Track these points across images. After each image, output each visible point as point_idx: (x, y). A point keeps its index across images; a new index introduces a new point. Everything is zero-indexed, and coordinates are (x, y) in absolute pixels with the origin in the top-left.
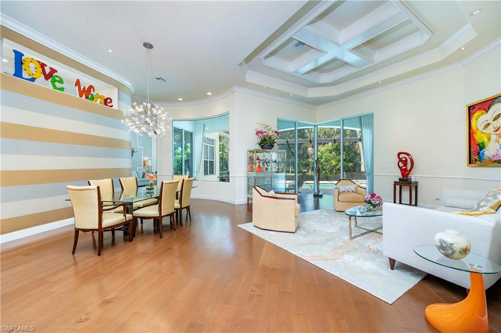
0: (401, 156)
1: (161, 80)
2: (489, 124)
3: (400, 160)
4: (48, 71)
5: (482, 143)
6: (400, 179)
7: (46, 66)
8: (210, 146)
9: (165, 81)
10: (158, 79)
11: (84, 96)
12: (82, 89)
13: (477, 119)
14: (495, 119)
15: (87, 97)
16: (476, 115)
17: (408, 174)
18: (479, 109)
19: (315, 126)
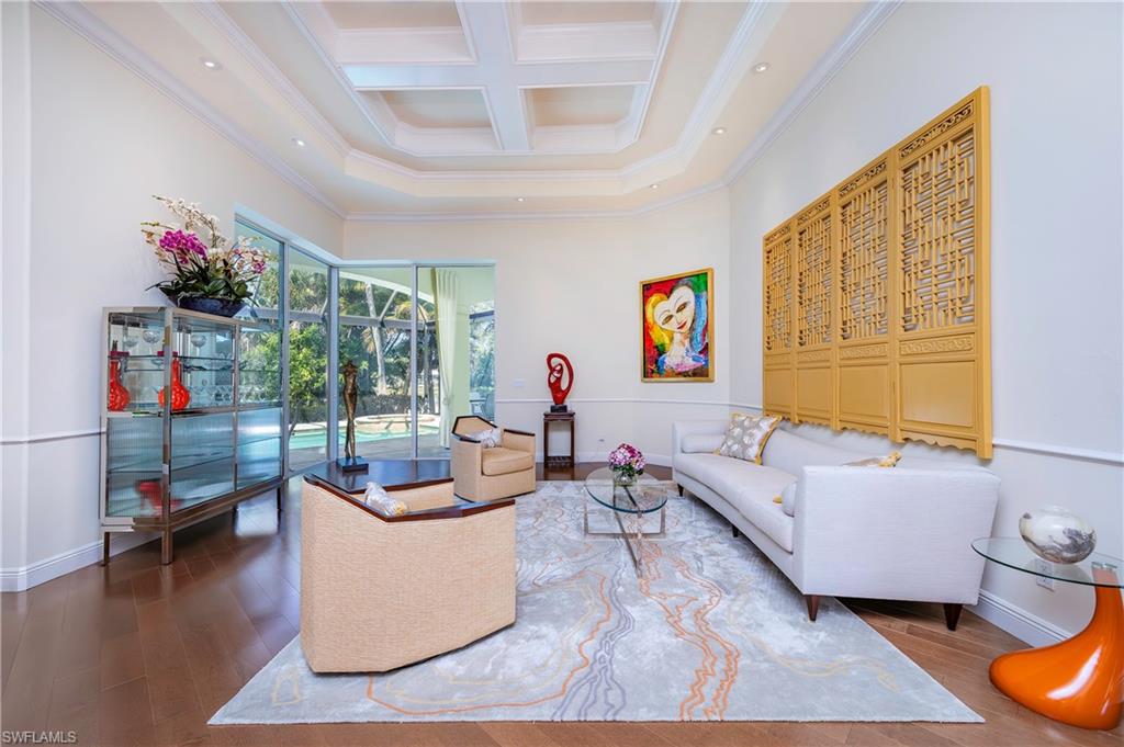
0: (555, 361)
2: (671, 317)
3: (552, 370)
5: (662, 345)
6: (553, 409)
13: (654, 307)
14: (679, 310)
16: (653, 299)
17: (565, 397)
18: (658, 291)
19: (331, 267)
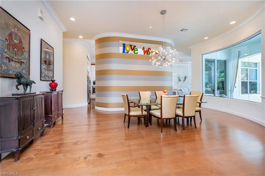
1: (184, 30)
4: (133, 47)
7: (132, 45)
8: (249, 69)
9: (187, 30)
10: (182, 30)
11: (146, 54)
12: (145, 51)
15: (147, 54)
